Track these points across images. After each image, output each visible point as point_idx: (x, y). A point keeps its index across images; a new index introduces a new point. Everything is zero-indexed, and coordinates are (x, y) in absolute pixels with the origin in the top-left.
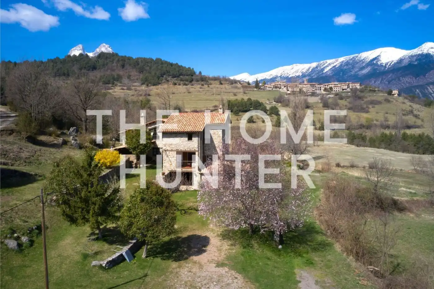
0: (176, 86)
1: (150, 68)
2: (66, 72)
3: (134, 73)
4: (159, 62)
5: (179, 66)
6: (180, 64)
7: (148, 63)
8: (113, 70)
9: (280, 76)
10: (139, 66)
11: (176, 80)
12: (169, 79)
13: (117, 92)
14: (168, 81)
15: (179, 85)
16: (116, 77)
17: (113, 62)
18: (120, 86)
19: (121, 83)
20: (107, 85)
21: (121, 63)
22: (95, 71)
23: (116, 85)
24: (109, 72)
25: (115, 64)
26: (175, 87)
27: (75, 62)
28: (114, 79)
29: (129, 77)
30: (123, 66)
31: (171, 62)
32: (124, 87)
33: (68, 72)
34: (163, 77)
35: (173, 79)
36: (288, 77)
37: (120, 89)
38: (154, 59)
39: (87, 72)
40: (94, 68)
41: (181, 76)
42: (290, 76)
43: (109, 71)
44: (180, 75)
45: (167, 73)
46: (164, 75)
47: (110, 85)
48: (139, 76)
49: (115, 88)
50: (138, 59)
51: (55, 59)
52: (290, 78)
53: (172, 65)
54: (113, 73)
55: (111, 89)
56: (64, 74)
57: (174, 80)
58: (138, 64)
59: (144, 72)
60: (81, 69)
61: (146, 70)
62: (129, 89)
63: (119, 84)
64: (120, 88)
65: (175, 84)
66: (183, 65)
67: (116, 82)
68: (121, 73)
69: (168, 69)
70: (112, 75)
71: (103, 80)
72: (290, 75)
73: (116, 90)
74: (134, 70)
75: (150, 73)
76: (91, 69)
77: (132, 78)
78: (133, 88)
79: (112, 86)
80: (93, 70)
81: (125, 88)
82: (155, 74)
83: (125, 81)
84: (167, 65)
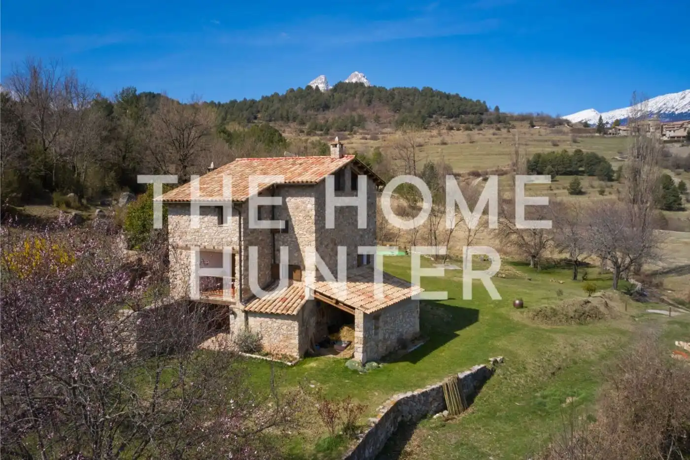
0: (453, 131)
1: (412, 104)
2: (285, 114)
3: (386, 113)
4: (428, 93)
5: (461, 99)
6: (462, 96)
7: (408, 95)
8: (354, 109)
9: (657, 113)
10: (395, 101)
11: (454, 121)
12: (441, 120)
13: (356, 143)
14: (439, 124)
15: (458, 130)
16: (356, 119)
17: (354, 96)
18: (361, 134)
19: (363, 128)
20: (342, 132)
21: (367, 97)
22: (327, 112)
23: (355, 133)
24: (348, 113)
25: (357, 100)
26: (450, 133)
27: (299, 100)
28: (354, 124)
29: (377, 119)
30: (369, 102)
31: (447, 93)
32: (366, 136)
33: (287, 115)
34: (432, 117)
35: (448, 121)
36: (673, 113)
37: (361, 139)
38: (420, 89)
39: (316, 113)
40: (326, 107)
41: (463, 116)
42: (676, 113)
43: (348, 111)
44: (461, 114)
45: (440, 110)
46: (434, 114)
47: (347, 133)
48: (394, 116)
49: (353, 137)
50: (393, 90)
51: (272, 96)
52: (679, 114)
53: (448, 97)
54: (354, 114)
55: (348, 138)
56: (282, 118)
57: (450, 122)
58: (393, 98)
59: (402, 110)
60: (306, 109)
61: (405, 108)
62: (374, 138)
63: (361, 131)
64: (361, 136)
65: (451, 128)
66: (468, 97)
67: (355, 128)
68: (366, 113)
69: (440, 105)
70: (351, 116)
71: (336, 125)
72: (677, 110)
73: (353, 140)
74: (387, 108)
75: (410, 111)
76: (321, 109)
77: (382, 120)
78: (380, 136)
79: (349, 135)
80: (324, 110)
81: (368, 137)
82: (420, 112)
83: (371, 125)
84: (441, 98)
